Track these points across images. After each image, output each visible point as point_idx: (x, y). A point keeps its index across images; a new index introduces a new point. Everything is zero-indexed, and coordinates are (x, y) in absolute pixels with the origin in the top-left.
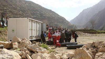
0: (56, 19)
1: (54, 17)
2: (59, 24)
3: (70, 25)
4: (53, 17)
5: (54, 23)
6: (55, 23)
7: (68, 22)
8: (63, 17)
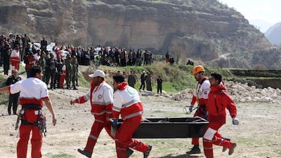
0: (200, 16)
1: (190, 9)
2: (212, 41)
3: (268, 49)
4: (184, 9)
5: (191, 34)
6: (195, 37)
7: (258, 31)
8: (232, 9)
